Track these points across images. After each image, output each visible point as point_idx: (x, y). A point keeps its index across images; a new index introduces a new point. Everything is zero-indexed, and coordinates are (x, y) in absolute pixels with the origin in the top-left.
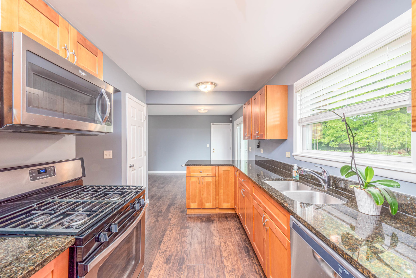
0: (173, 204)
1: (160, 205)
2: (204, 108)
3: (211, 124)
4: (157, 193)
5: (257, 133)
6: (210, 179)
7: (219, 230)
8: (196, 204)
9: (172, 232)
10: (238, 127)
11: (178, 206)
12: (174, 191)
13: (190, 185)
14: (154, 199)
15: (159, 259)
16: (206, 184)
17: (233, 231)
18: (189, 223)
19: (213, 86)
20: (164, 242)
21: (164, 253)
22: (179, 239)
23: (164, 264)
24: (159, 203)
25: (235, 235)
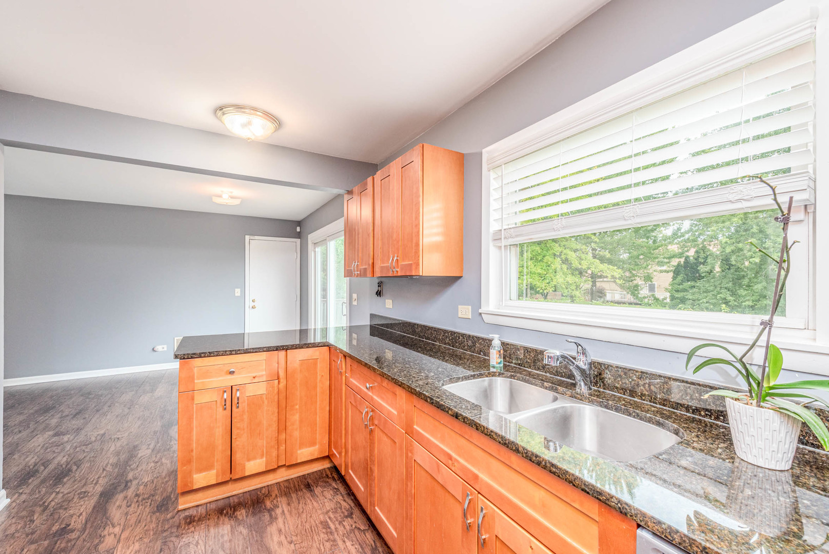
0: (123, 486)
1: (65, 504)
2: (231, 192)
3: (247, 237)
4: (50, 456)
5: (392, 261)
6: (261, 389)
7: (294, 538)
8: (214, 472)
10: (317, 250)
11: (142, 487)
12: (126, 434)
13: (190, 419)
14: (34, 482)
16: (248, 405)
17: (336, 529)
18: (189, 544)
19: (270, 126)
24: (61, 495)
25: (346, 539)
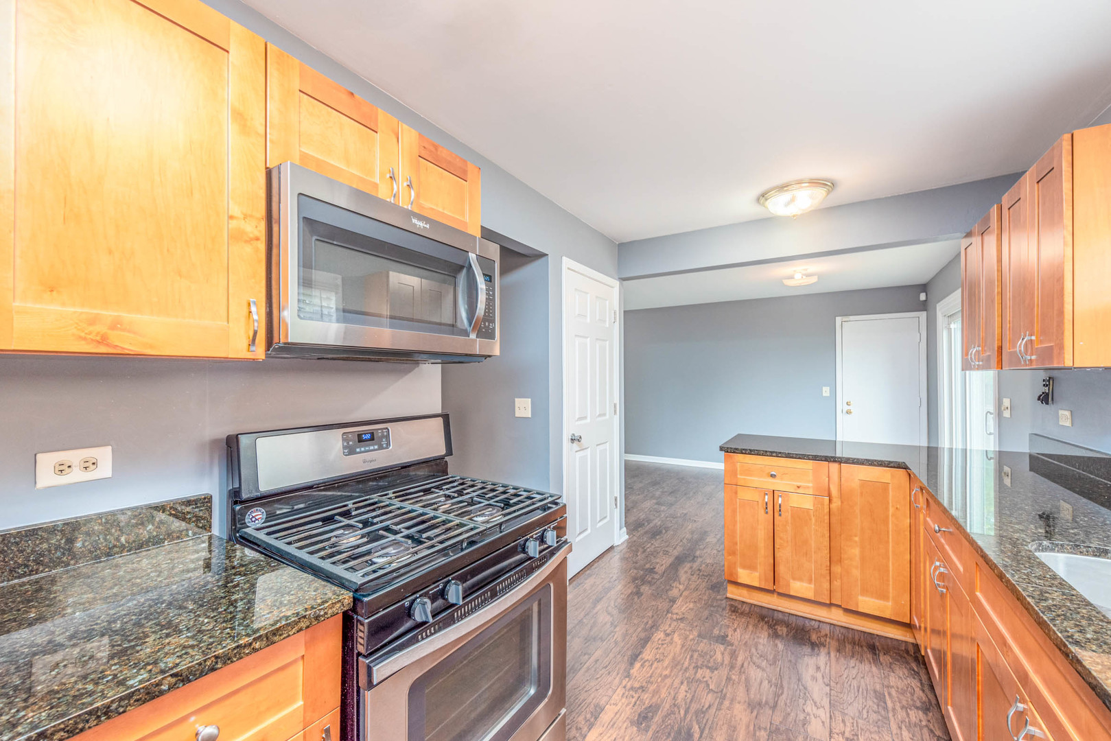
0: (691, 559)
1: (654, 554)
2: (806, 270)
3: (839, 320)
4: (652, 517)
5: (1021, 345)
6: (807, 503)
8: (757, 574)
9: (672, 639)
10: (952, 326)
11: (704, 566)
12: (701, 520)
13: (734, 512)
14: (641, 531)
15: (620, 704)
16: (792, 516)
17: (894, 709)
18: (728, 627)
19: (820, 193)
20: (644, 662)
21: (636, 692)
22: (687, 669)
23: (631, 725)
24: (653, 546)
25: (903, 727)
